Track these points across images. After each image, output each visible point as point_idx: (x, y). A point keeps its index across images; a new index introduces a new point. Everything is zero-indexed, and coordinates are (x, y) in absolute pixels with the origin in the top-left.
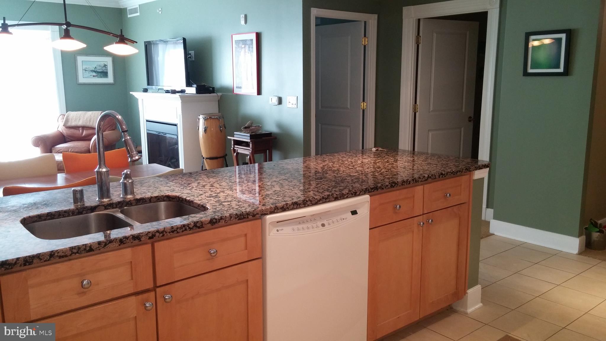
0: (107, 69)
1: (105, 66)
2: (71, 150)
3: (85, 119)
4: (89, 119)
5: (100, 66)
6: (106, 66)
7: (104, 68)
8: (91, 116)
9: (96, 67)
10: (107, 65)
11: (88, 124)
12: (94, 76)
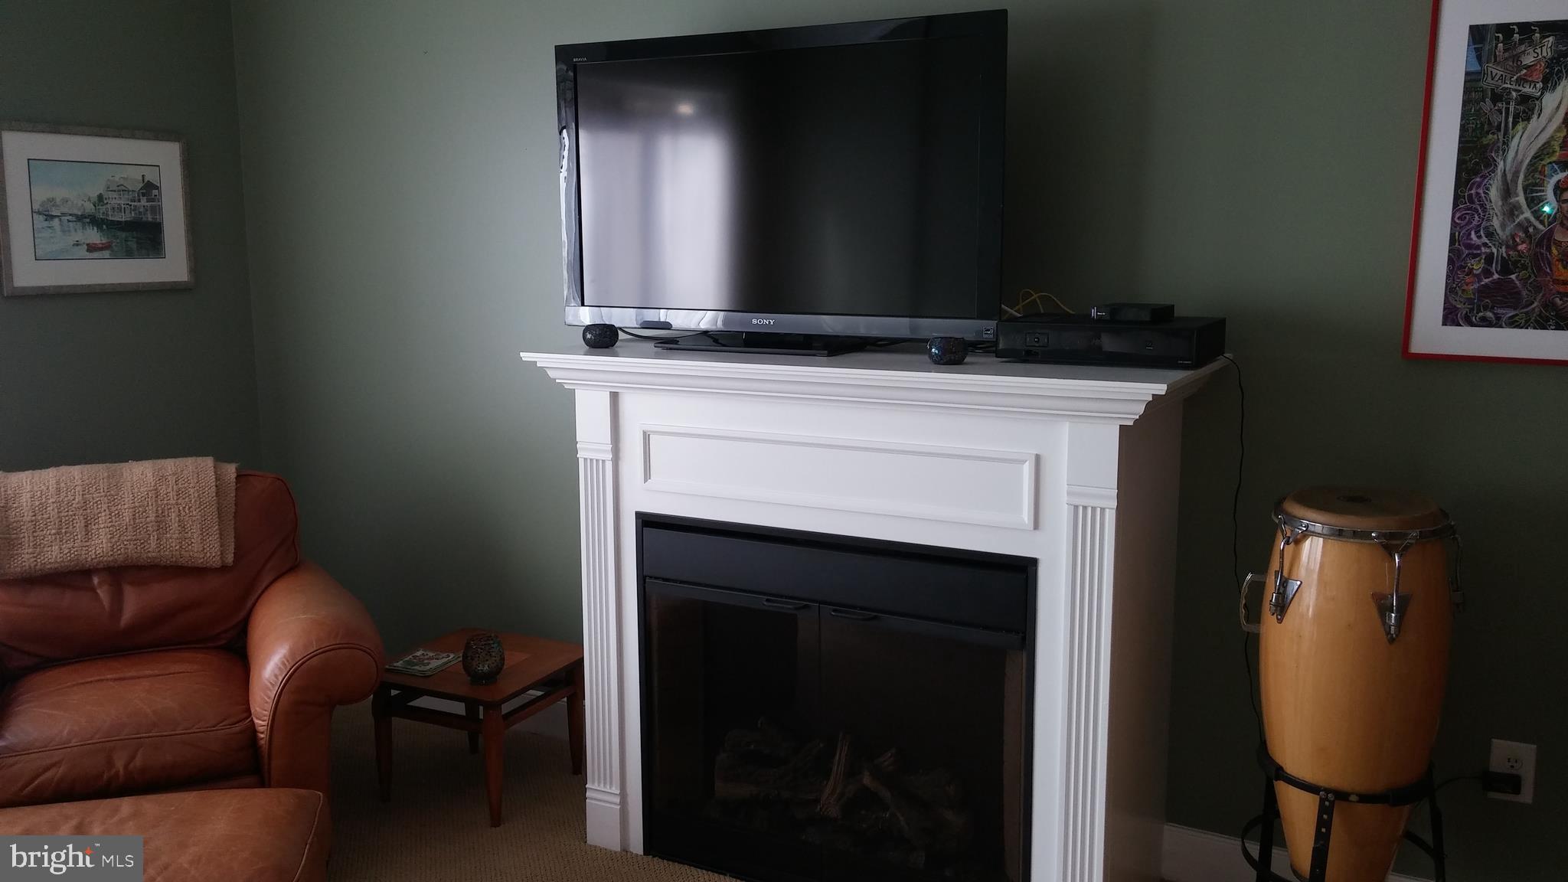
0: (157, 210)
1: (149, 189)
2: (132, 758)
3: (127, 516)
4: (152, 518)
5: (122, 190)
6: (155, 192)
7: (144, 202)
8: (163, 492)
9: (100, 197)
10: (157, 188)
11: (153, 545)
12: (91, 248)
